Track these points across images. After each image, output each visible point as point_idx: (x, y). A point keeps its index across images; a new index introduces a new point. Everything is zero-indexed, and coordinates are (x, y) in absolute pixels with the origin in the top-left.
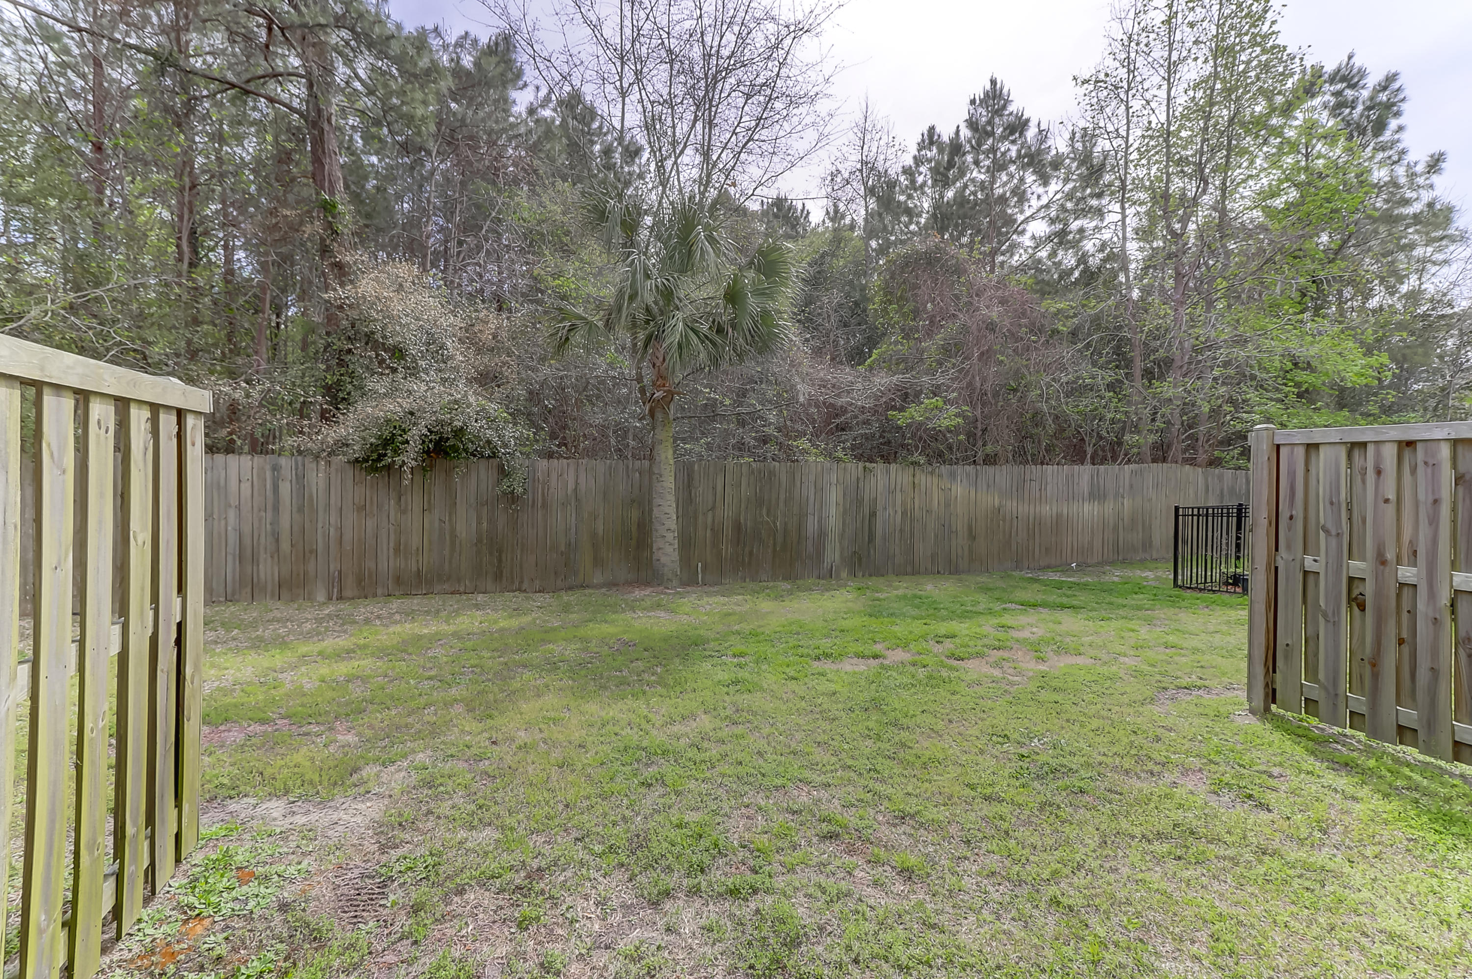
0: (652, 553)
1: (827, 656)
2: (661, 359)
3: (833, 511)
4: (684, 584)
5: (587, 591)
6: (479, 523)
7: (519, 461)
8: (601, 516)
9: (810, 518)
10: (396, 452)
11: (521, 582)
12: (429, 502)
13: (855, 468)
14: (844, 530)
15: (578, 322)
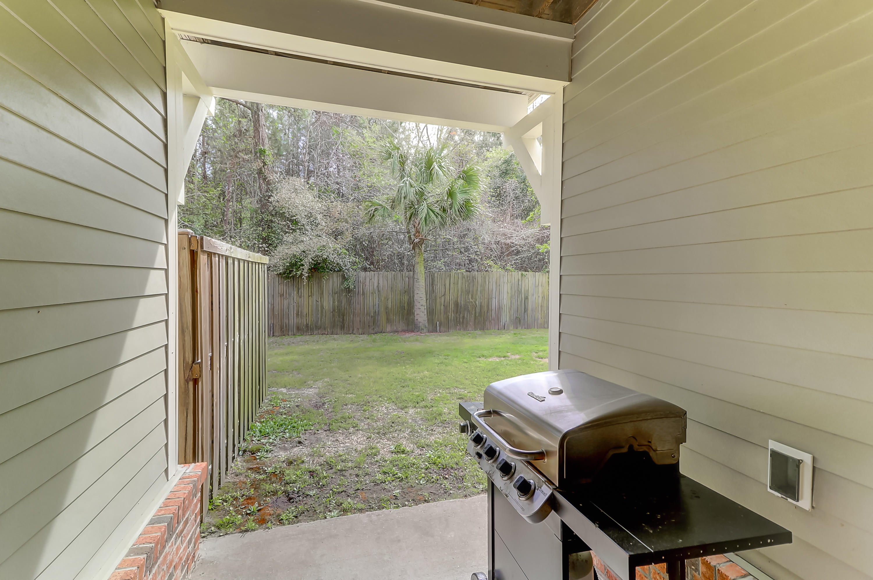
0: (414, 316)
1: (483, 356)
2: (418, 222)
3: (505, 297)
4: (429, 332)
5: (384, 334)
6: (334, 302)
7: (351, 273)
8: (390, 299)
9: (494, 300)
10: (297, 270)
11: (353, 330)
12: (311, 292)
13: (517, 275)
14: (511, 306)
15: (378, 207)
